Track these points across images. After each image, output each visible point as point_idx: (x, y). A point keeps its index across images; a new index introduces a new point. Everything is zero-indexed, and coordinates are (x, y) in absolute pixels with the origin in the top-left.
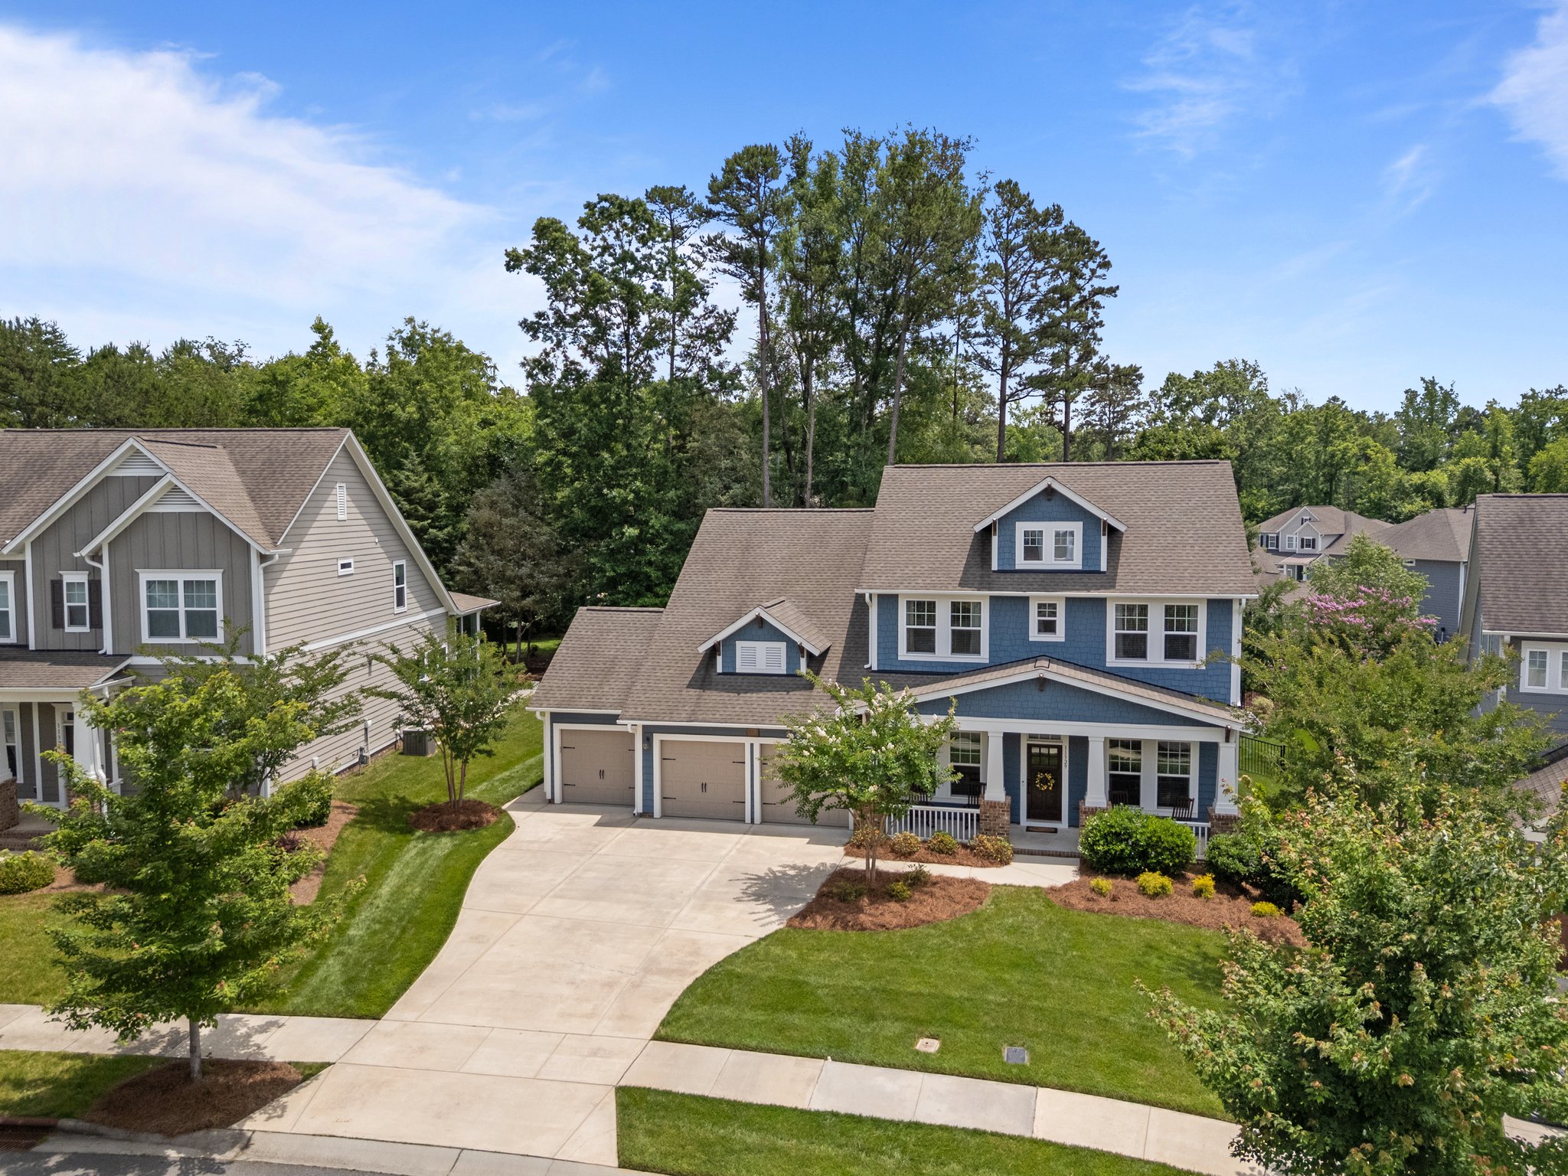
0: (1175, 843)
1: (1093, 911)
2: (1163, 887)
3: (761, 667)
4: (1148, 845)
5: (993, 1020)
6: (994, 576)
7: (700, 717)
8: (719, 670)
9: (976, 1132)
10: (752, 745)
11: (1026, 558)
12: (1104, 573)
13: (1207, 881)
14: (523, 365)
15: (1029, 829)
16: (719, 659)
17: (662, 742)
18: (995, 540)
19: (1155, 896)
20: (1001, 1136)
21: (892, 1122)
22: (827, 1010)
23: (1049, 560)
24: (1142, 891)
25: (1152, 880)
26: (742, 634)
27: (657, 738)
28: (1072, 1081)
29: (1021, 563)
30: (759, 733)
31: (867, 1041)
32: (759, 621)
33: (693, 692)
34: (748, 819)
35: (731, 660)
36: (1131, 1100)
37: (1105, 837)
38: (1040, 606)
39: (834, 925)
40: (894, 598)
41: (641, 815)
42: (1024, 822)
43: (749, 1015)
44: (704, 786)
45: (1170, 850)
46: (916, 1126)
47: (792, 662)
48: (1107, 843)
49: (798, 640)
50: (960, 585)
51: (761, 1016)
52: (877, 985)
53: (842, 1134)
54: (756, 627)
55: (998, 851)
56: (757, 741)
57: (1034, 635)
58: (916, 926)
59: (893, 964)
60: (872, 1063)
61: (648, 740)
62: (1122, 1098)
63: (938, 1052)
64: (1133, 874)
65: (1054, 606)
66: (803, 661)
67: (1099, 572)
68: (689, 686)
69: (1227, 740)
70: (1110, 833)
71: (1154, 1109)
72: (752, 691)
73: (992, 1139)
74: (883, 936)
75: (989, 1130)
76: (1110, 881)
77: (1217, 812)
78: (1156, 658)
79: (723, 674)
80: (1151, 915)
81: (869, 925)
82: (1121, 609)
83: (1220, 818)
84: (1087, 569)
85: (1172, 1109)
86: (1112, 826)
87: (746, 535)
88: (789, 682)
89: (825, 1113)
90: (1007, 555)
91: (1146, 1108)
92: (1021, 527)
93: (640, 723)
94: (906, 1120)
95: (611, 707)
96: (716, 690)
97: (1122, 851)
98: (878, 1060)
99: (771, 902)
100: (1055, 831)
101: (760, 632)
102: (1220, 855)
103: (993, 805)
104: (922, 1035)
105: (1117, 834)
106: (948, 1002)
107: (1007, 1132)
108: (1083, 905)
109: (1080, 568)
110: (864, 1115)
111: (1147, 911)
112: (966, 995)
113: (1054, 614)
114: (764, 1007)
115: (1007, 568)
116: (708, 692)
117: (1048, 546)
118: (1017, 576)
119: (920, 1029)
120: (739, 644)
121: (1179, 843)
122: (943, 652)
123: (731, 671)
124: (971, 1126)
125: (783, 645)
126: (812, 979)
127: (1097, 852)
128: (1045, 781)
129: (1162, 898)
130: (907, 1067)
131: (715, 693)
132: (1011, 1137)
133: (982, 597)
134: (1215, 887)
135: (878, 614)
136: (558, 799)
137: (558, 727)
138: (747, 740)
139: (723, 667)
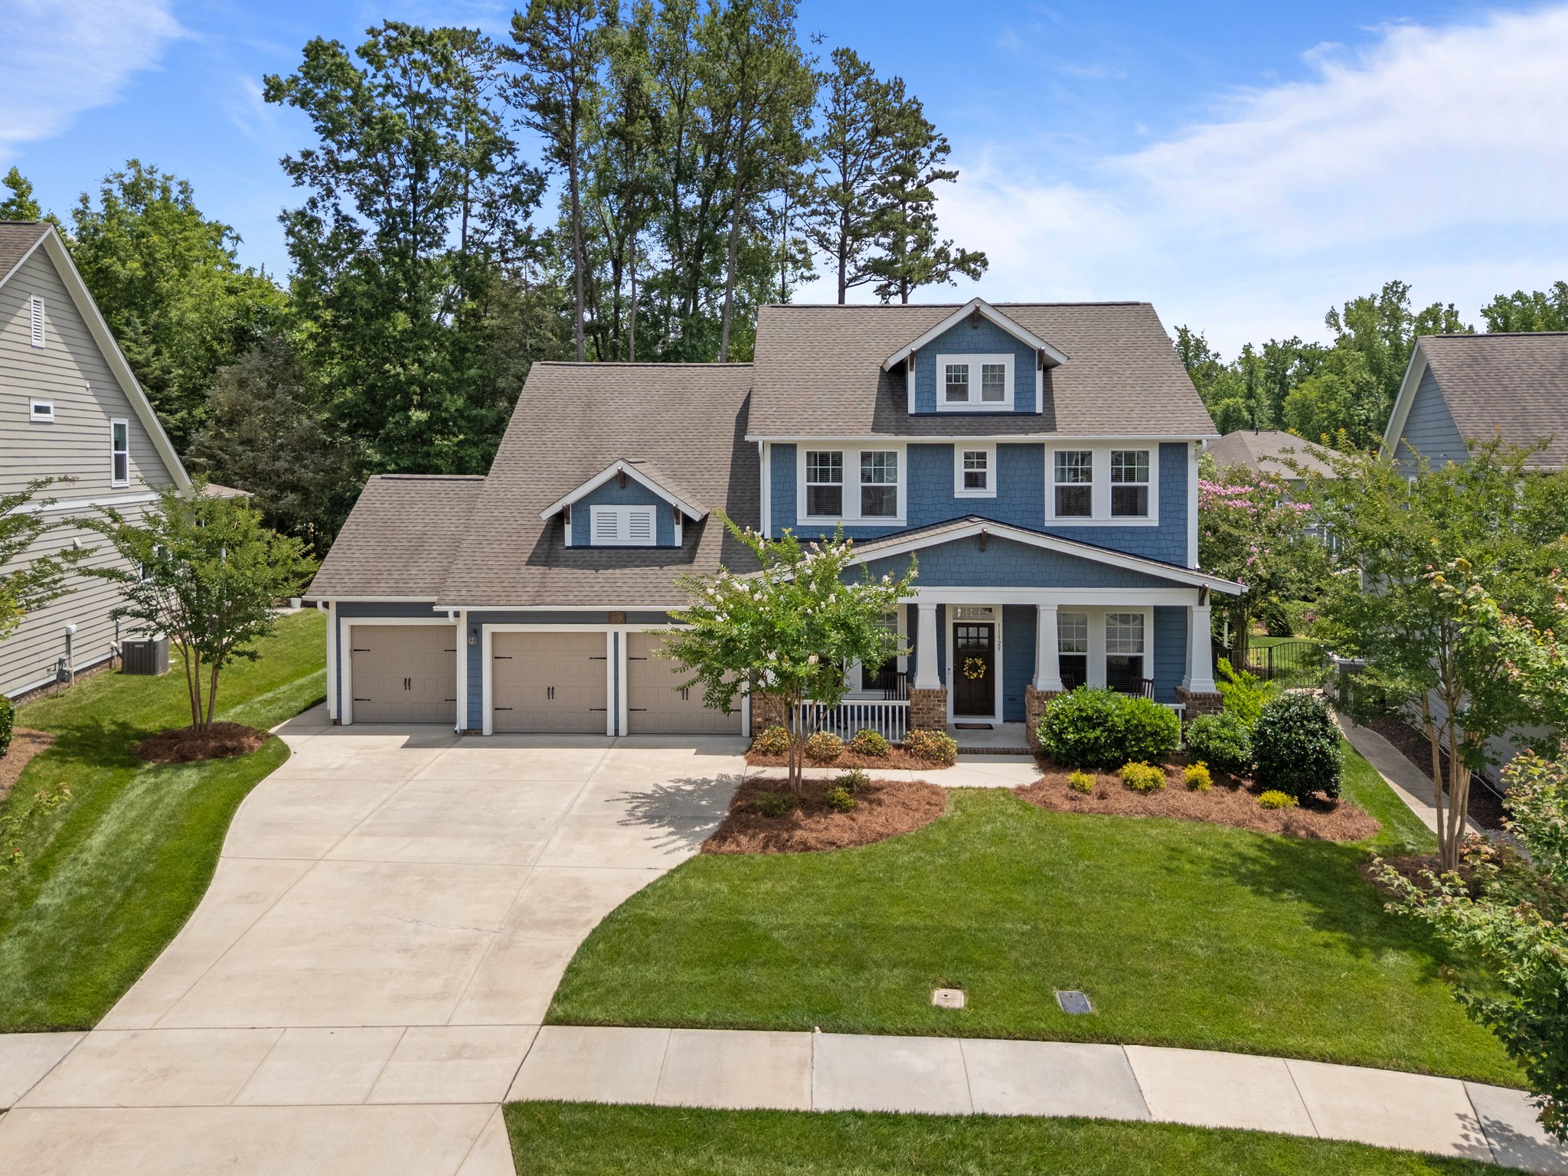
0: (1158, 726)
1: (1082, 812)
2: (1155, 780)
3: (624, 538)
4: (1127, 729)
5: (1025, 955)
6: (912, 420)
7: (549, 599)
8: (568, 542)
9: (1074, 1122)
10: (616, 635)
11: (949, 399)
12: (1040, 414)
13: (1200, 770)
14: (282, 219)
15: (957, 726)
16: (568, 529)
17: (492, 633)
18: (911, 376)
19: (1146, 791)
20: (1113, 1123)
21: (946, 1118)
22: (794, 961)
23: (976, 401)
24: (1129, 785)
25: (1140, 771)
26: (598, 496)
27: (488, 630)
28: (1166, 1033)
29: (943, 404)
30: (625, 618)
31: (865, 999)
32: (622, 478)
33: (534, 569)
34: (611, 730)
35: (583, 529)
36: (1254, 1051)
37: (1073, 722)
38: (967, 456)
39: (765, 847)
40: (792, 447)
41: (465, 733)
42: (950, 717)
43: (684, 976)
44: (551, 691)
45: (1156, 733)
46: (982, 1121)
47: (663, 530)
48: (1078, 730)
49: (672, 501)
50: (873, 430)
51: (700, 975)
52: (851, 920)
53: (882, 1146)
54: (617, 486)
55: (940, 749)
56: (623, 629)
57: (961, 491)
58: (875, 840)
59: (864, 889)
60: (881, 1031)
61: (474, 632)
62: (1241, 1051)
63: (968, 1006)
64: (1111, 767)
65: (983, 455)
66: (678, 529)
67: (1034, 414)
68: (530, 562)
69: (1202, 603)
70: (1080, 718)
71: (1291, 1062)
72: (614, 567)
73: (1102, 1130)
74: (835, 855)
75: (1092, 1116)
76: (1092, 776)
77: (1192, 690)
78: (1101, 513)
79: (574, 547)
80: (1152, 814)
81: (813, 843)
82: (1062, 457)
83: (1197, 697)
84: (1020, 410)
85: (1314, 1059)
86: (1081, 710)
87: (585, 391)
88: (660, 554)
89: (844, 1114)
90: (927, 396)
91: (1279, 1062)
92: (943, 361)
93: (464, 610)
94: (967, 1112)
95: (422, 593)
96: (566, 566)
97: (1097, 738)
98: (888, 1025)
99: (670, 824)
100: (990, 727)
101: (623, 493)
102: (1209, 738)
103: (927, 694)
104: (937, 984)
105: (1088, 719)
106: (955, 937)
107: (1120, 1117)
108: (1067, 805)
109: (1012, 409)
110: (902, 1111)
111: (1146, 810)
112: (975, 925)
113: (984, 465)
114: (703, 962)
115: (926, 410)
116: (555, 570)
117: (975, 383)
118: (939, 419)
119: (931, 976)
120: (595, 509)
121: (1163, 725)
122: (852, 513)
123: (583, 543)
124: (1065, 1112)
125: (651, 510)
126: (759, 918)
127: (1065, 742)
128: (974, 668)
129: (1154, 793)
130: (933, 1032)
131: (565, 570)
132: (1127, 1124)
133: (896, 443)
134: (1212, 776)
135: (772, 469)
136: (346, 718)
137: (347, 623)
138: (609, 629)
139: (573, 538)
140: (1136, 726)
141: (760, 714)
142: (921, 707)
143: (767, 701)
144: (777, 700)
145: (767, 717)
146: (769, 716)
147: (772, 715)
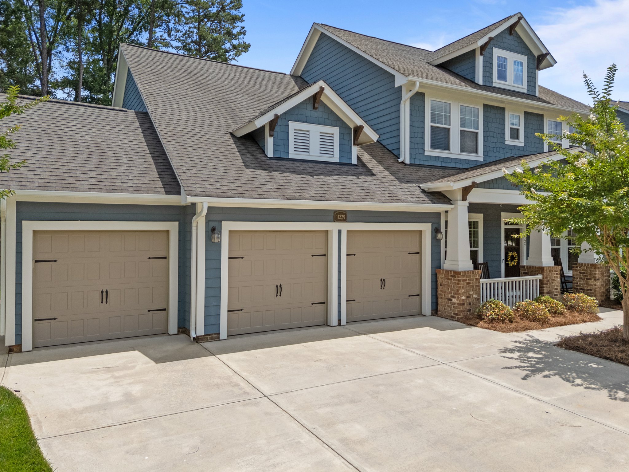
3: (315, 154)
8: (271, 153)
10: (340, 232)
16: (269, 142)
17: (230, 232)
23: (510, 82)
26: (296, 114)
27: (227, 226)
29: (496, 81)
30: (346, 216)
32: (315, 101)
33: (256, 172)
34: (334, 321)
35: (283, 143)
40: (423, 97)
44: (279, 289)
47: (344, 149)
49: (359, 123)
54: (310, 107)
56: (345, 227)
57: (509, 141)
61: (213, 230)
66: (355, 150)
68: (248, 167)
79: (275, 158)
82: (550, 124)
88: (342, 169)
92: (496, 53)
101: (314, 113)
109: (526, 91)
113: (518, 124)
115: (489, 84)
117: (510, 71)
120: (293, 126)
122: (455, 149)
123: (283, 156)
125: (336, 131)
128: (512, 258)
135: (411, 110)
136: (27, 343)
137: (29, 227)
138: (333, 227)
139: (275, 151)
141: (464, 293)
142: (548, 279)
143: (468, 281)
144: (474, 280)
145: (468, 295)
146: (469, 294)
147: (470, 293)
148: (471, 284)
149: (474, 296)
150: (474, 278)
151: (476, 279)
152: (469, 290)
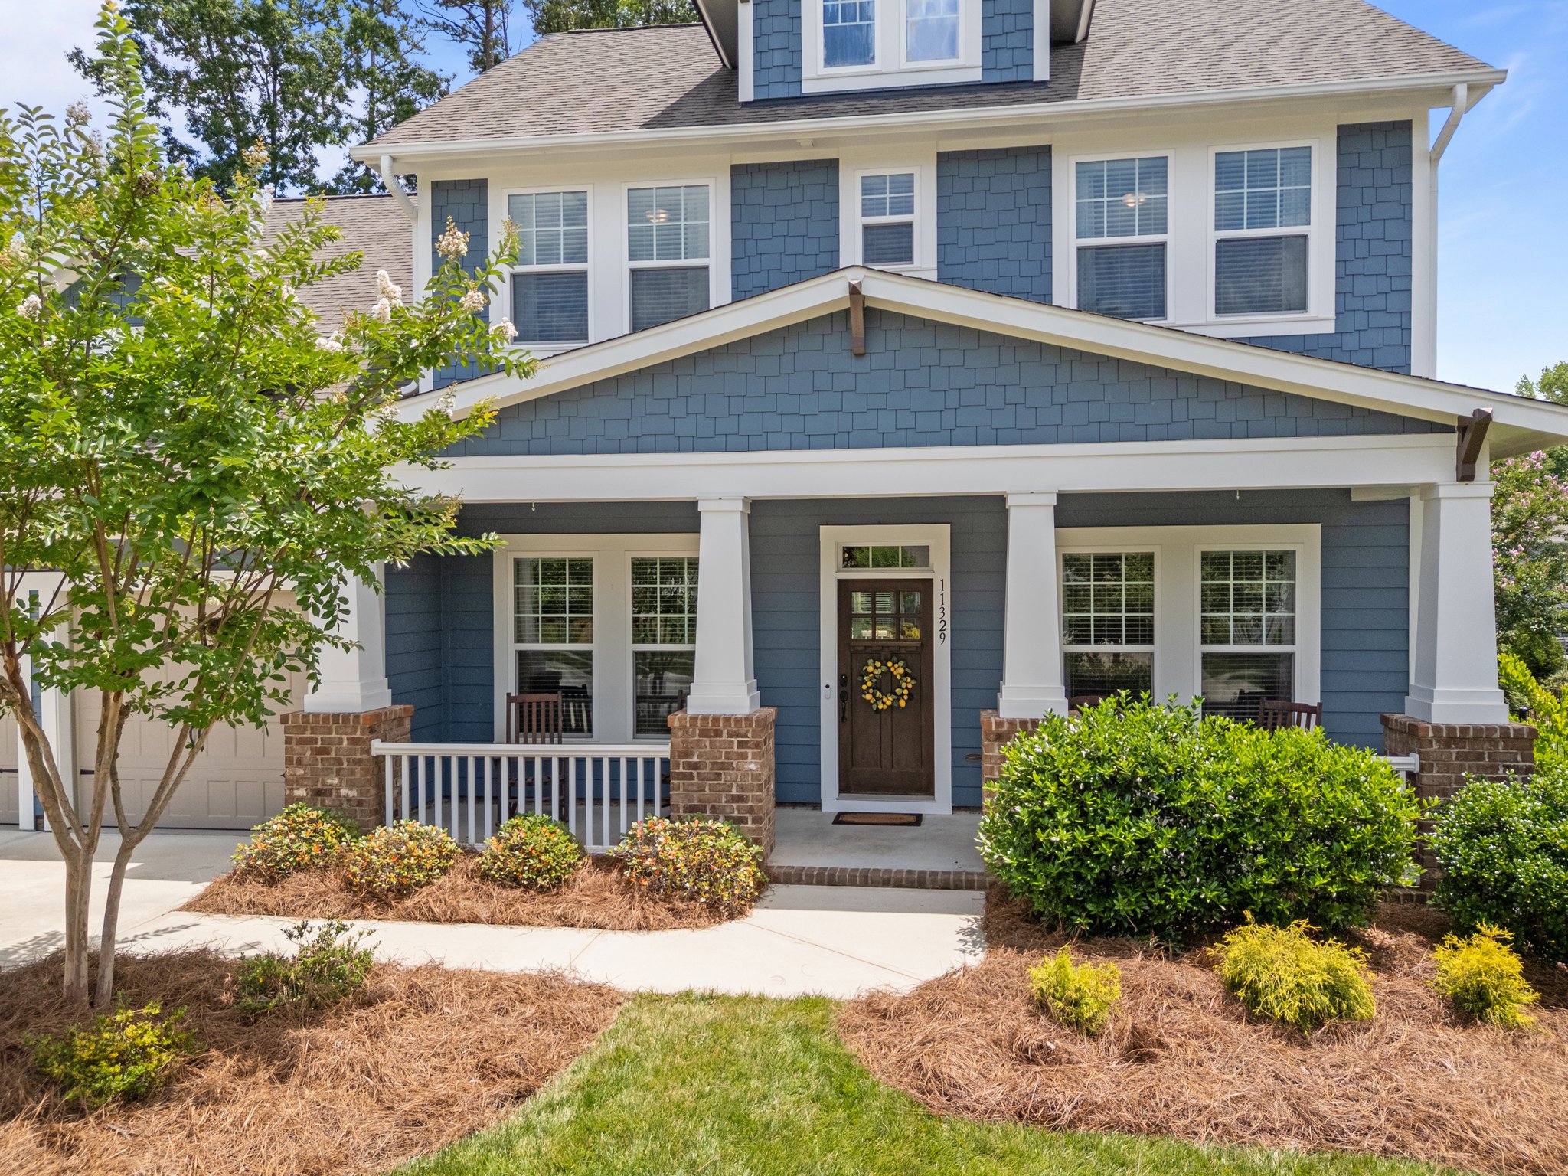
0: (1342, 807)
2: (1336, 991)
4: (1240, 818)
11: (829, 61)
12: (1043, 83)
15: (840, 819)
18: (745, 16)
23: (891, 64)
24: (1250, 1005)
25: (1280, 957)
29: (817, 74)
34: (24, 818)
37: (1074, 793)
38: (868, 185)
40: (477, 188)
42: (832, 801)
45: (1333, 833)
48: (1084, 818)
55: (700, 870)
65: (906, 183)
67: (1029, 83)
69: (1466, 474)
76: (1113, 966)
77: (1437, 718)
78: (1189, 310)
82: (1093, 177)
83: (1452, 737)
84: (995, 78)
86: (1098, 760)
90: (779, 58)
97: (1145, 845)
100: (917, 820)
102: (1513, 852)
103: (712, 727)
105: (1114, 784)
108: (1000, 1085)
109: (976, 76)
113: (906, 204)
115: (779, 91)
117: (889, 19)
118: (804, 106)
121: (1357, 805)
128: (887, 683)
129: (1335, 1036)
134: (1526, 974)
140: (1272, 809)
141: (303, 778)
142: (695, 759)
143: (319, 745)
144: (345, 743)
145: (319, 786)
146: (323, 784)
147: (329, 781)
148: (333, 755)
149: (343, 792)
150: (345, 737)
151: (353, 741)
152: (327, 772)
